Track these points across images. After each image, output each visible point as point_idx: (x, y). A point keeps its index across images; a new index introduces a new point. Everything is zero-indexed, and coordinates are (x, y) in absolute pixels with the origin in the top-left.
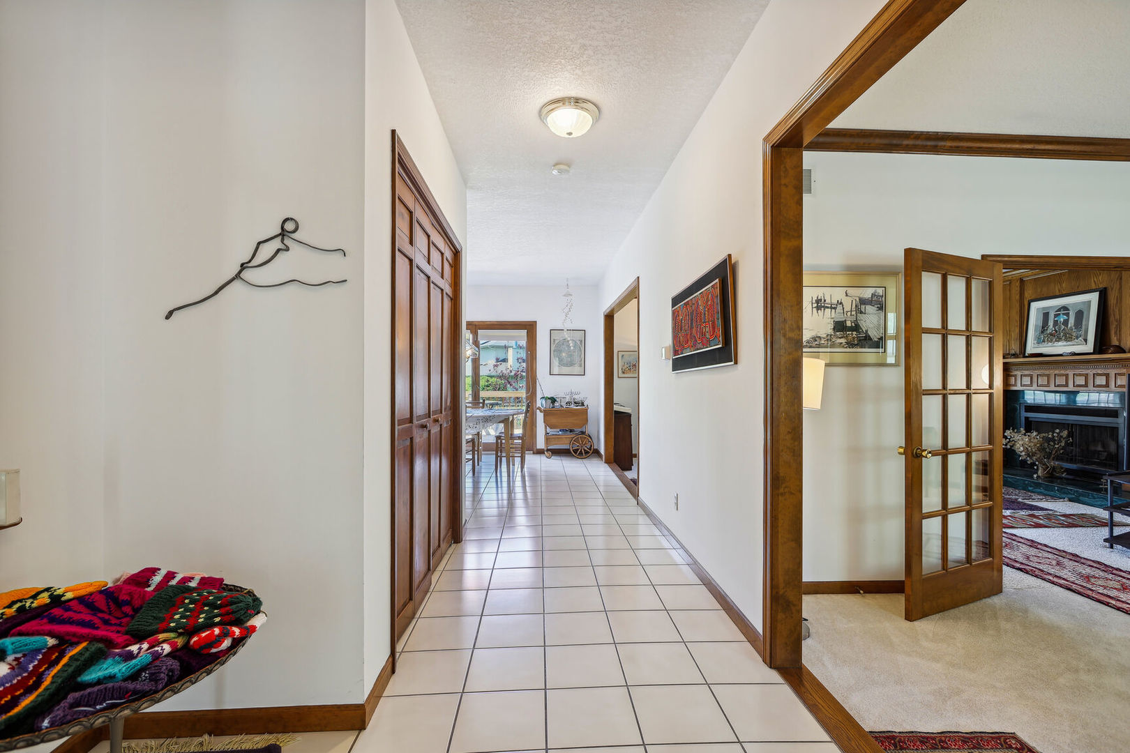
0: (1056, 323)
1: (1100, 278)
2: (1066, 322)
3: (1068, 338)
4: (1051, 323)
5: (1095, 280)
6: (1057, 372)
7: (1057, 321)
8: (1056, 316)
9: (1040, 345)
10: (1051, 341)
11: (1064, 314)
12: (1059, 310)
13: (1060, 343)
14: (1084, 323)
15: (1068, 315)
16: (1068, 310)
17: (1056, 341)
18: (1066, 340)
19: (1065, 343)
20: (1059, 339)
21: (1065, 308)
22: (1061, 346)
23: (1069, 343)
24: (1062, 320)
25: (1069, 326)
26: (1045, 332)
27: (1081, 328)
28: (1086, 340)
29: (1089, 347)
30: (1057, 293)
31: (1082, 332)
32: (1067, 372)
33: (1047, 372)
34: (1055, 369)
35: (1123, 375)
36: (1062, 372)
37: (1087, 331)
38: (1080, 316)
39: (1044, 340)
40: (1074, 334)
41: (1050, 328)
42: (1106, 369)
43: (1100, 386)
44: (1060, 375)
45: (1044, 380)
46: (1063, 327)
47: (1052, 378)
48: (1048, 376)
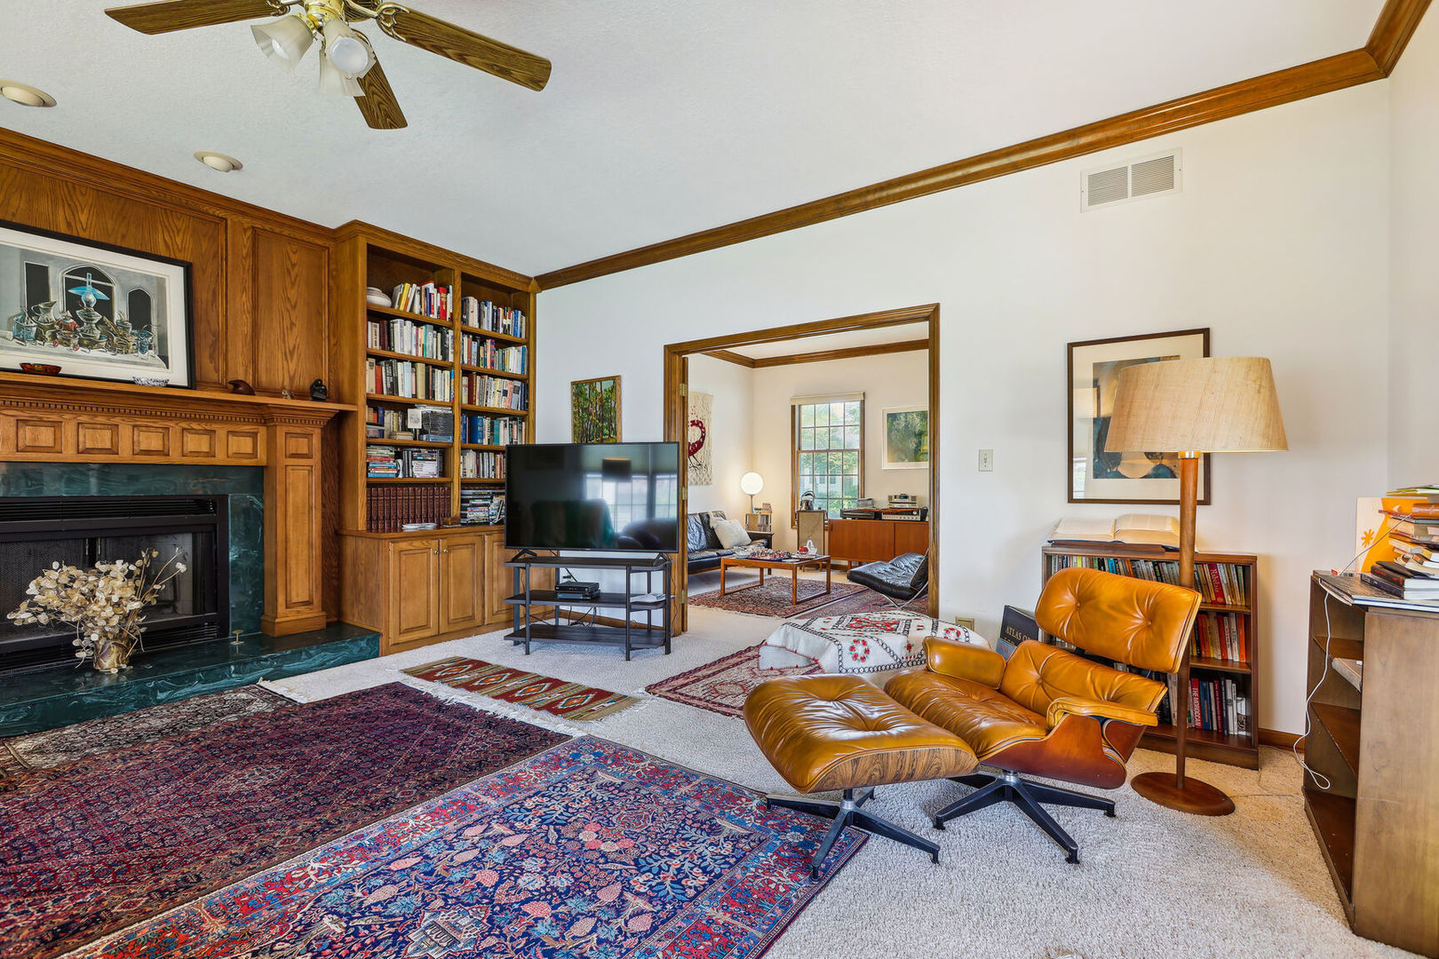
0: (72, 302)
1: (179, 240)
2: (104, 307)
3: (116, 344)
4: (57, 296)
5: (167, 238)
6: (84, 418)
7: (76, 297)
8: (70, 284)
9: (28, 345)
10: (66, 342)
11: (95, 286)
12: (79, 272)
13: (95, 353)
14: (154, 321)
15: (109, 291)
16: (106, 279)
17: (81, 344)
18: (111, 348)
19: (109, 355)
20: (89, 343)
21: (97, 274)
22: (97, 359)
23: (119, 356)
24: (93, 299)
25: (116, 318)
26: (42, 317)
27: (149, 329)
28: (165, 359)
29: (177, 373)
30: (63, 229)
31: (154, 340)
32: (117, 418)
33: (54, 417)
34: (83, 409)
35: (246, 434)
36: (100, 419)
37: (163, 340)
38: (140, 303)
39: (39, 337)
40: (133, 340)
41: (57, 309)
42: (209, 421)
43: (197, 453)
44: (93, 426)
45: (45, 436)
46: (97, 317)
47: (69, 429)
48: (56, 425)
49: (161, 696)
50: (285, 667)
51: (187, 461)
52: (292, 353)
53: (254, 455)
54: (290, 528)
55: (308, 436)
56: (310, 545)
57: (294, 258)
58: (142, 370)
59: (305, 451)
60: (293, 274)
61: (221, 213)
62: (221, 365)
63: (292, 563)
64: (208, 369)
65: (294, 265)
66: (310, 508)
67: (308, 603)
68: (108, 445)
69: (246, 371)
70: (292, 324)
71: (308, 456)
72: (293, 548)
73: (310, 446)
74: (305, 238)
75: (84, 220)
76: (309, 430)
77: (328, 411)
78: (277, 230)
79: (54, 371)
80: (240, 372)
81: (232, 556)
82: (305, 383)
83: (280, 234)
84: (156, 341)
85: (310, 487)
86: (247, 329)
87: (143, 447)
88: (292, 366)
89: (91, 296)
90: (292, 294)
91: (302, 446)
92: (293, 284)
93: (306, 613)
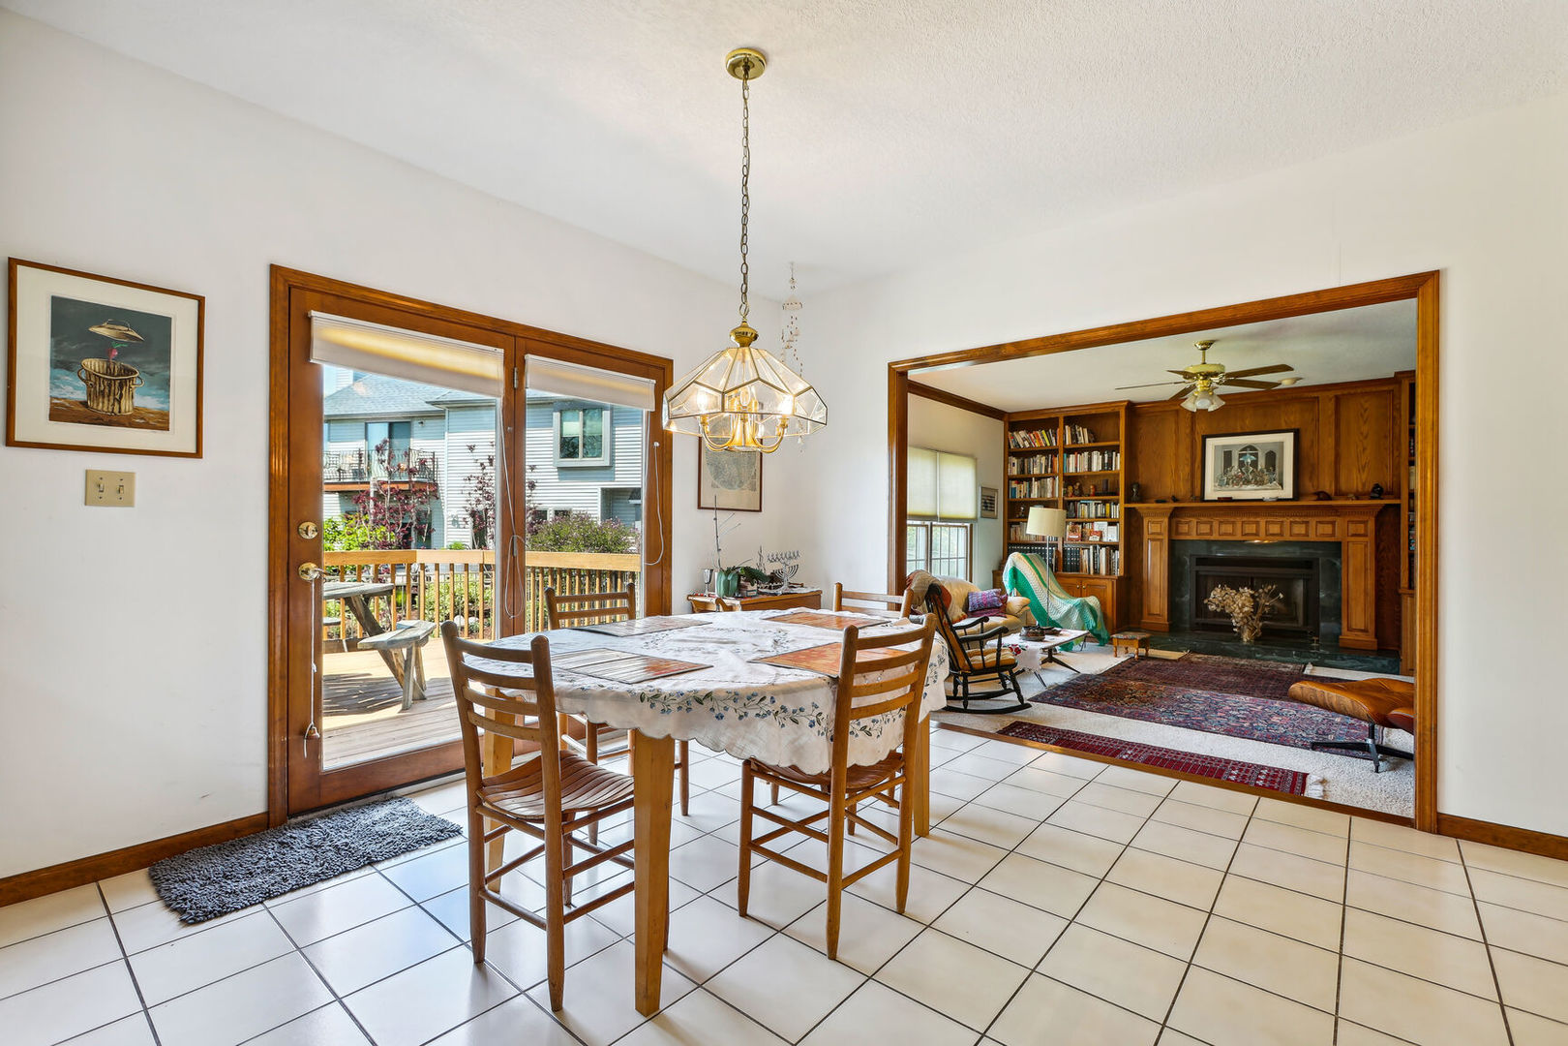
0: (1241, 464)
1: (1292, 418)
2: (1255, 464)
3: (1259, 481)
4: (1235, 464)
5: (1286, 419)
6: (1245, 519)
7: (1243, 462)
8: (1241, 456)
9: (1223, 488)
10: (1237, 484)
11: (1251, 454)
12: (1245, 449)
13: (1249, 487)
14: (1277, 467)
15: (1256, 455)
16: (1256, 450)
17: (1244, 484)
18: (1257, 483)
19: (1255, 487)
20: (1247, 482)
21: (1251, 447)
22: (1250, 490)
23: (1260, 487)
24: (1249, 461)
25: (1260, 467)
26: (1229, 474)
27: (1275, 470)
28: (1281, 485)
29: (1287, 492)
30: (1239, 431)
31: (1276, 476)
32: (1258, 519)
33: (1232, 520)
34: (1244, 515)
35: (1328, 523)
36: (1252, 519)
37: (1281, 474)
38: (1272, 458)
39: (1228, 483)
40: (1266, 478)
41: (1235, 469)
42: (1306, 516)
43: (1298, 535)
44: (1249, 523)
45: (1229, 528)
46: (1251, 469)
47: (1239, 526)
48: (1233, 523)
49: (1257, 656)
50: (1327, 661)
51: (1291, 539)
52: (1364, 468)
53: (1333, 535)
54: (1351, 582)
55: (1365, 523)
56: (1366, 593)
57: (1366, 405)
58: (1267, 494)
59: (1362, 532)
60: (1366, 415)
61: (1315, 395)
62: (1315, 483)
63: (1352, 603)
64: (1308, 486)
65: (1365, 410)
66: (1366, 570)
67: (1365, 631)
68: (1254, 532)
69: (1331, 486)
70: (1364, 449)
71: (1365, 535)
72: (1352, 595)
73: (1366, 530)
74: (1374, 389)
75: (1249, 424)
76: (1365, 518)
77: (1377, 505)
78: (1352, 391)
79: (1229, 500)
80: (1327, 486)
81: (1322, 595)
82: (1369, 487)
83: (1355, 394)
84: (1277, 477)
85: (1366, 555)
86: (1331, 457)
87: (1271, 532)
88: (1364, 476)
89: (1249, 460)
90: (1365, 429)
91: (1361, 528)
92: (1365, 422)
93: (1362, 637)
